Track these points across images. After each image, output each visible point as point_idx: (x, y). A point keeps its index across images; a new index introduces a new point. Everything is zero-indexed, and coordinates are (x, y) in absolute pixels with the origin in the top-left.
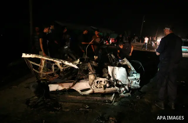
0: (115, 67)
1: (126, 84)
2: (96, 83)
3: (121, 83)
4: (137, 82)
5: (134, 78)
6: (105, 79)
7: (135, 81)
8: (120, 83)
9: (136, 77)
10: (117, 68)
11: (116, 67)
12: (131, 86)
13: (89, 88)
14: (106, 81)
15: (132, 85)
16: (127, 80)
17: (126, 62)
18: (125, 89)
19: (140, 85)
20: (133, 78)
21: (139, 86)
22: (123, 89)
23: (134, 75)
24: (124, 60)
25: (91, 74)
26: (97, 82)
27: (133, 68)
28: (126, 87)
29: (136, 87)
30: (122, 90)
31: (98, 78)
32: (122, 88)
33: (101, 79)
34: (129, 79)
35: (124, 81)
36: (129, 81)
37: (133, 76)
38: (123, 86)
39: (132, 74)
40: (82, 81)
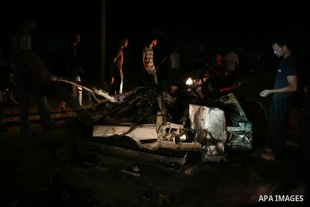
0: (203, 107)
1: (221, 138)
2: (164, 131)
3: (211, 135)
4: (247, 139)
5: (239, 130)
6: (182, 127)
7: (242, 136)
8: (208, 137)
9: (243, 129)
10: (207, 109)
11: (205, 107)
12: (231, 144)
13: (155, 138)
14: (183, 130)
15: (236, 142)
16: (225, 132)
17: (233, 100)
18: (217, 149)
19: (252, 144)
20: (237, 129)
21: (249, 146)
22: (212, 147)
23: (240, 124)
24: (228, 97)
25: (159, 115)
26: (167, 130)
27: (243, 112)
28: (221, 145)
29: (242, 148)
30: (210, 150)
31: (168, 123)
32: (210, 145)
33: (173, 126)
34: (228, 130)
35: (218, 133)
36: (228, 134)
37: (239, 126)
38: (214, 142)
39: (236, 122)
40: (148, 126)
